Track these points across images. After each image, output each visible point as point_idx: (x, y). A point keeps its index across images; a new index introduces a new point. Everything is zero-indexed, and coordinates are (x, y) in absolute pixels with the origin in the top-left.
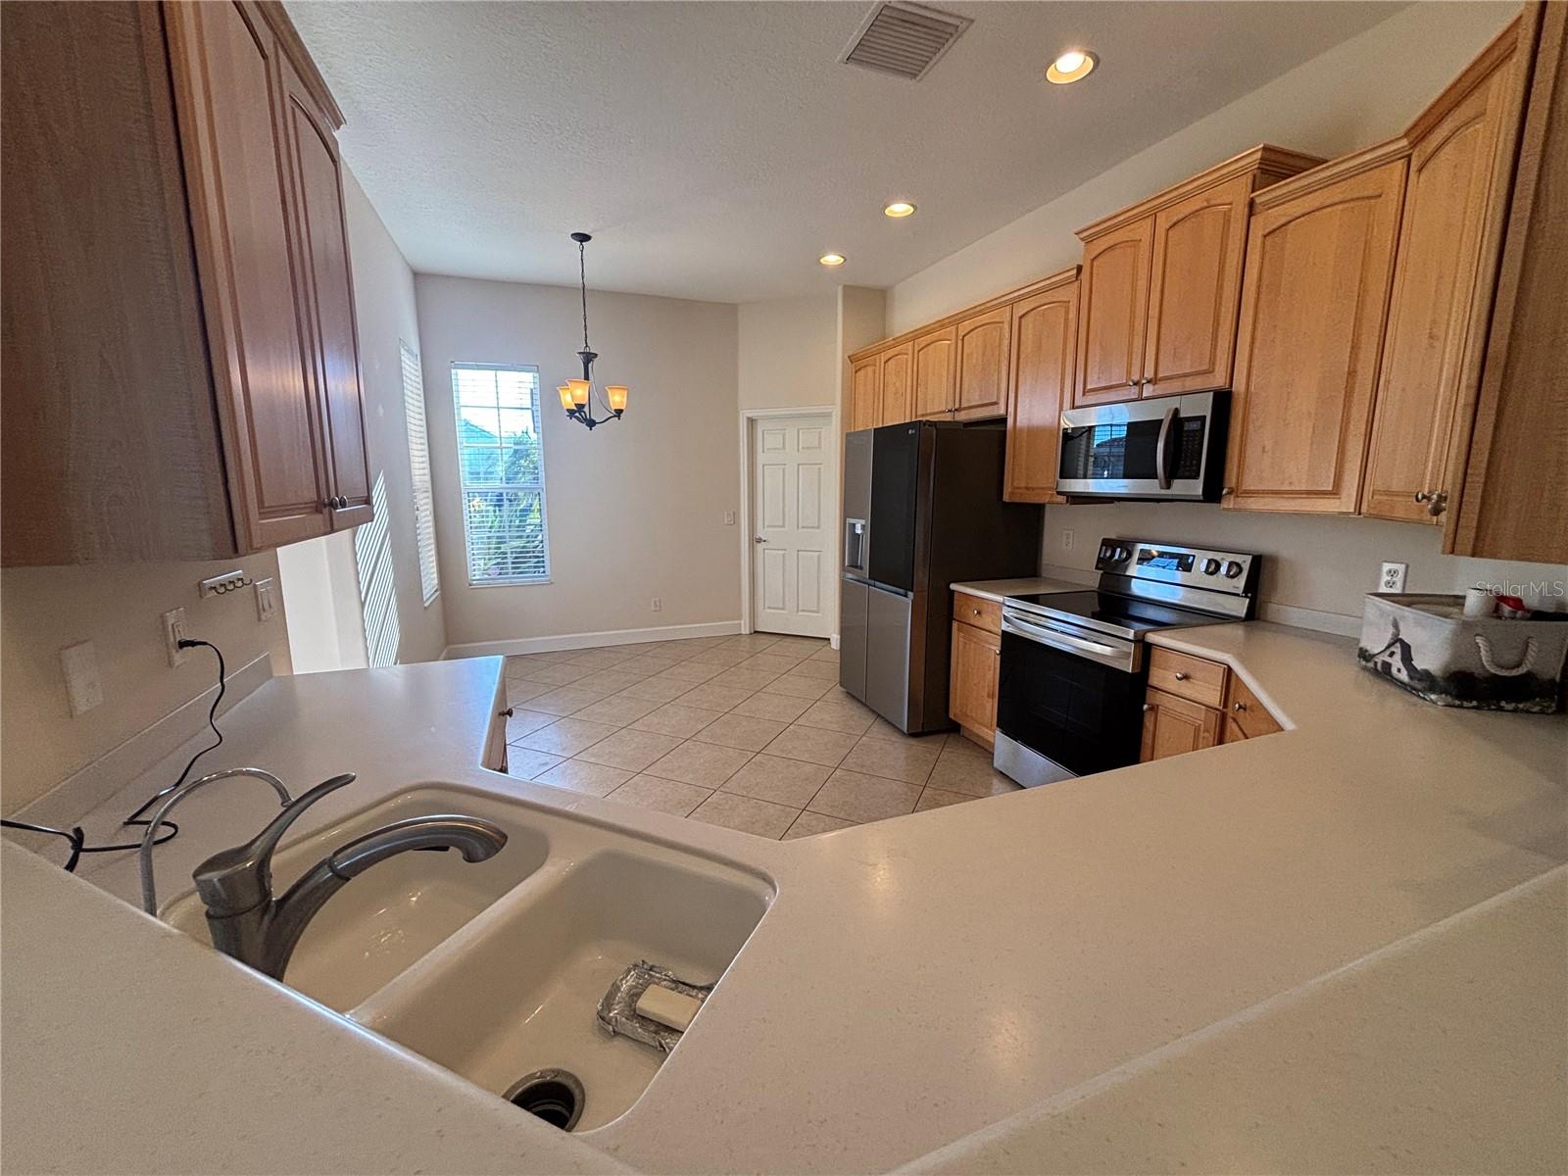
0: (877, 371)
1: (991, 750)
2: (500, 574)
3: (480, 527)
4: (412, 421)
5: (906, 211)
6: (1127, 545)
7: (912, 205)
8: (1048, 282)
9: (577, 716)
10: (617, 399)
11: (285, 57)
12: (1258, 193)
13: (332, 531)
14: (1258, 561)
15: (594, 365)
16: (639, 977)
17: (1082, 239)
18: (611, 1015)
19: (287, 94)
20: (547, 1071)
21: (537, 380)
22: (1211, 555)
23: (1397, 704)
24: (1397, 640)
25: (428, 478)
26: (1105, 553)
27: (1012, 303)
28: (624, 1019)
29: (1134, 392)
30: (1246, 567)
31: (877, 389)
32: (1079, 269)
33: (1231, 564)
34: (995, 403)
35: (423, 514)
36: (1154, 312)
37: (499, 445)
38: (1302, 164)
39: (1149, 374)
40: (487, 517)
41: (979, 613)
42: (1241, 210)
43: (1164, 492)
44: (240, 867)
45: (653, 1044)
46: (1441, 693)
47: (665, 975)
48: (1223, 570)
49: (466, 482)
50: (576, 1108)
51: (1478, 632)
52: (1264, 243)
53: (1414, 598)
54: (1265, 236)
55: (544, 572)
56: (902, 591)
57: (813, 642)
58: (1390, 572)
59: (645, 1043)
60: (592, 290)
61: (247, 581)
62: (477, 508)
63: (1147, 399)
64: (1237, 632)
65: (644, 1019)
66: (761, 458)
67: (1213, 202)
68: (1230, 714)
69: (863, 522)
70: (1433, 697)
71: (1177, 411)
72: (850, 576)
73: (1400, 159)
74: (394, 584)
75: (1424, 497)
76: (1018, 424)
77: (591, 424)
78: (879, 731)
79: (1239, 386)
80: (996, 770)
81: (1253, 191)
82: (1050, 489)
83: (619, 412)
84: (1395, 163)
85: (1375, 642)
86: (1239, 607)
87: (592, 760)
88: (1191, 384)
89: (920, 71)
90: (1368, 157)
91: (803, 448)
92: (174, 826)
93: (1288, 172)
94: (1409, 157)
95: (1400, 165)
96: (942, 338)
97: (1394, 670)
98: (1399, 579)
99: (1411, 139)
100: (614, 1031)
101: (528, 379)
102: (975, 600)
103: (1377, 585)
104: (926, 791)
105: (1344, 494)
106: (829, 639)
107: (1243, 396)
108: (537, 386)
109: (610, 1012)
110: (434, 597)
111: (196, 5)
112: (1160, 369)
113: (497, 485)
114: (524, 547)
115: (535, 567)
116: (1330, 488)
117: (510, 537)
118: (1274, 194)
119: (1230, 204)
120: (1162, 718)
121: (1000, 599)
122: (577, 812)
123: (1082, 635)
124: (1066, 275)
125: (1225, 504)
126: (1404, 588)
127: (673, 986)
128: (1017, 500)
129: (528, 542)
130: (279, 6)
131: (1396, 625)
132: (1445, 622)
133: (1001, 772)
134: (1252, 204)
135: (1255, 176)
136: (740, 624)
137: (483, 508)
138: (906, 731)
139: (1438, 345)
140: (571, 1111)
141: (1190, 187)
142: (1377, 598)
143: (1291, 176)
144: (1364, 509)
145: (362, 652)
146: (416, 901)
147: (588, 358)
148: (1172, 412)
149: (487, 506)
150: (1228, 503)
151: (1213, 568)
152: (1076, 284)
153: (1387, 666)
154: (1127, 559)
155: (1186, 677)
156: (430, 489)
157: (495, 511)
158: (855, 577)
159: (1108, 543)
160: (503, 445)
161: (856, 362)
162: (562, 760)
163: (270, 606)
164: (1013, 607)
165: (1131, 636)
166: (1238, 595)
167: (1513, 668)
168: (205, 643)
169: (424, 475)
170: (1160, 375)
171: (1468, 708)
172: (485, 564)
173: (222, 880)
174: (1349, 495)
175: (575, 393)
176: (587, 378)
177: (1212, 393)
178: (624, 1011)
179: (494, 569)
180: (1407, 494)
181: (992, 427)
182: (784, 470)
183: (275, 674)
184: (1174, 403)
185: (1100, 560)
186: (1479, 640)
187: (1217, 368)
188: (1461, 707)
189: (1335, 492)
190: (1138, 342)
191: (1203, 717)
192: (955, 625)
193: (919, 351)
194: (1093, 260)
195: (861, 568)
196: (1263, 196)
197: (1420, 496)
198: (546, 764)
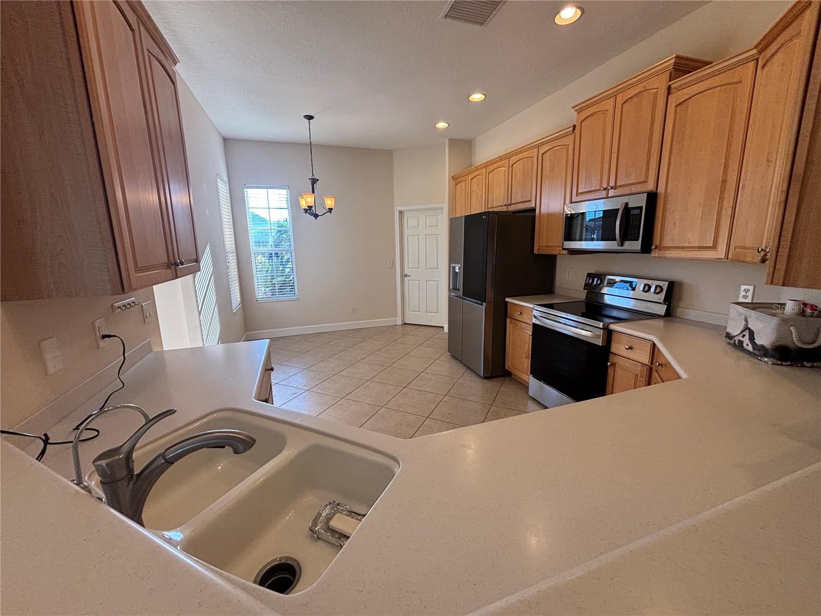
0: (467, 184)
1: (527, 385)
2: (272, 295)
3: (262, 271)
4: (224, 216)
5: (481, 98)
6: (601, 276)
7: (484, 95)
8: (557, 134)
9: (312, 368)
10: (329, 203)
11: (143, 29)
12: (673, 82)
13: (177, 277)
14: (672, 285)
15: (317, 186)
16: (331, 509)
17: (576, 111)
18: (317, 529)
19: (145, 49)
20: (282, 557)
21: (288, 193)
22: (646, 282)
23: (746, 363)
24: (747, 328)
25: (233, 246)
26: (589, 281)
27: (538, 146)
28: (323, 531)
29: (604, 194)
30: (665, 288)
31: (467, 194)
32: (574, 127)
33: (657, 286)
34: (530, 201)
35: (232, 265)
36: (615, 149)
37: (269, 228)
38: (698, 65)
39: (612, 184)
40: (265, 265)
41: (521, 313)
42: (663, 92)
43: (620, 248)
44: (117, 457)
45: (337, 544)
46: (770, 357)
47: (345, 508)
48: (653, 289)
49: (253, 247)
50: (297, 577)
51: (791, 324)
52: (676, 111)
53: (757, 305)
54: (677, 106)
55: (295, 294)
56: (480, 302)
57: (435, 329)
58: (745, 290)
59: (332, 544)
60: (314, 145)
61: (137, 303)
62: (260, 261)
63: (611, 197)
64: (660, 323)
65: (333, 531)
66: (406, 232)
67: (648, 88)
68: (654, 368)
69: (459, 265)
70: (766, 359)
71: (627, 204)
72: (453, 294)
73: (752, 60)
74: (217, 302)
75: (762, 250)
76: (542, 212)
77: (316, 216)
78: (469, 376)
79: (661, 189)
80: (529, 396)
81: (670, 81)
82: (559, 247)
83: (330, 210)
84: (749, 63)
85: (735, 329)
86: (661, 309)
87: (319, 391)
88: (634, 189)
89: (485, 21)
90: (734, 60)
91: (428, 226)
92: (98, 431)
93: (690, 70)
94: (757, 59)
95: (752, 65)
96: (501, 166)
97: (745, 345)
98: (750, 294)
99: (758, 49)
100: (318, 537)
101: (284, 193)
102: (519, 307)
103: (738, 298)
104: (492, 408)
105: (719, 249)
106: (443, 327)
107: (663, 194)
108: (289, 196)
109: (316, 527)
110: (238, 308)
111: (92, 3)
112: (618, 181)
113: (270, 248)
114: (285, 281)
115: (291, 291)
116: (711, 245)
117: (277, 276)
118: (682, 82)
119: (658, 89)
120: (617, 369)
121: (532, 306)
122: (301, 423)
123: (575, 325)
124: (568, 130)
125: (653, 255)
126: (752, 300)
127: (349, 514)
128: (541, 253)
129: (286, 278)
130: (140, 3)
131: (746, 320)
132: (773, 319)
133: (533, 398)
134: (669, 88)
135: (671, 73)
136: (397, 320)
137: (263, 261)
138: (482, 376)
139: (772, 165)
140: (294, 578)
141: (634, 80)
142: (736, 305)
143: (692, 72)
144: (730, 257)
145: (200, 337)
146: (221, 469)
147: (314, 181)
148: (624, 205)
149: (265, 259)
150: (655, 254)
151: (647, 288)
152: (573, 135)
153: (741, 342)
154: (600, 284)
155: (631, 348)
156: (235, 252)
157: (269, 262)
158: (456, 295)
159: (590, 275)
160: (272, 228)
161: (456, 179)
162: (304, 391)
163: (150, 316)
164: (538, 311)
165: (601, 326)
166: (660, 303)
167: (811, 344)
168: (115, 336)
169: (232, 244)
170: (618, 184)
171: (785, 365)
172: (265, 290)
173: (107, 465)
174: (722, 249)
175: (307, 200)
176: (313, 192)
177: (646, 194)
178: (323, 526)
179: (269, 292)
180: (753, 249)
181: (527, 214)
182: (418, 238)
183: (153, 350)
184: (625, 199)
185: (586, 284)
186: (792, 328)
187: (649, 179)
188: (781, 365)
189: (714, 247)
190: (606, 166)
191: (639, 369)
192: (508, 320)
193: (489, 173)
194: (581, 122)
195: (459, 290)
196: (675, 84)
197: (760, 250)
198: (296, 393)
